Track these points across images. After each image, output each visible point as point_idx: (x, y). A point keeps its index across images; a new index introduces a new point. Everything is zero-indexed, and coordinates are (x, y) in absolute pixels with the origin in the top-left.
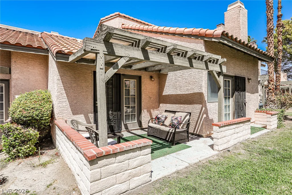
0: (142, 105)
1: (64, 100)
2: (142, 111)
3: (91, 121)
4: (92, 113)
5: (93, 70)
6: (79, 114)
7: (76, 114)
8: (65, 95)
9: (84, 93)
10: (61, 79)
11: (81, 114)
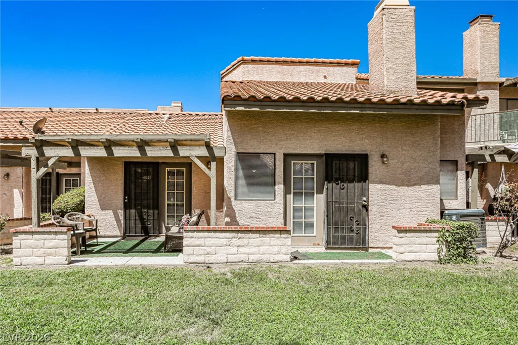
0: (192, 203)
1: (93, 194)
2: (193, 211)
3: (121, 218)
4: (121, 210)
5: (123, 161)
6: (107, 210)
7: (104, 210)
8: (94, 189)
9: (113, 187)
10: (90, 173)
11: (110, 210)
